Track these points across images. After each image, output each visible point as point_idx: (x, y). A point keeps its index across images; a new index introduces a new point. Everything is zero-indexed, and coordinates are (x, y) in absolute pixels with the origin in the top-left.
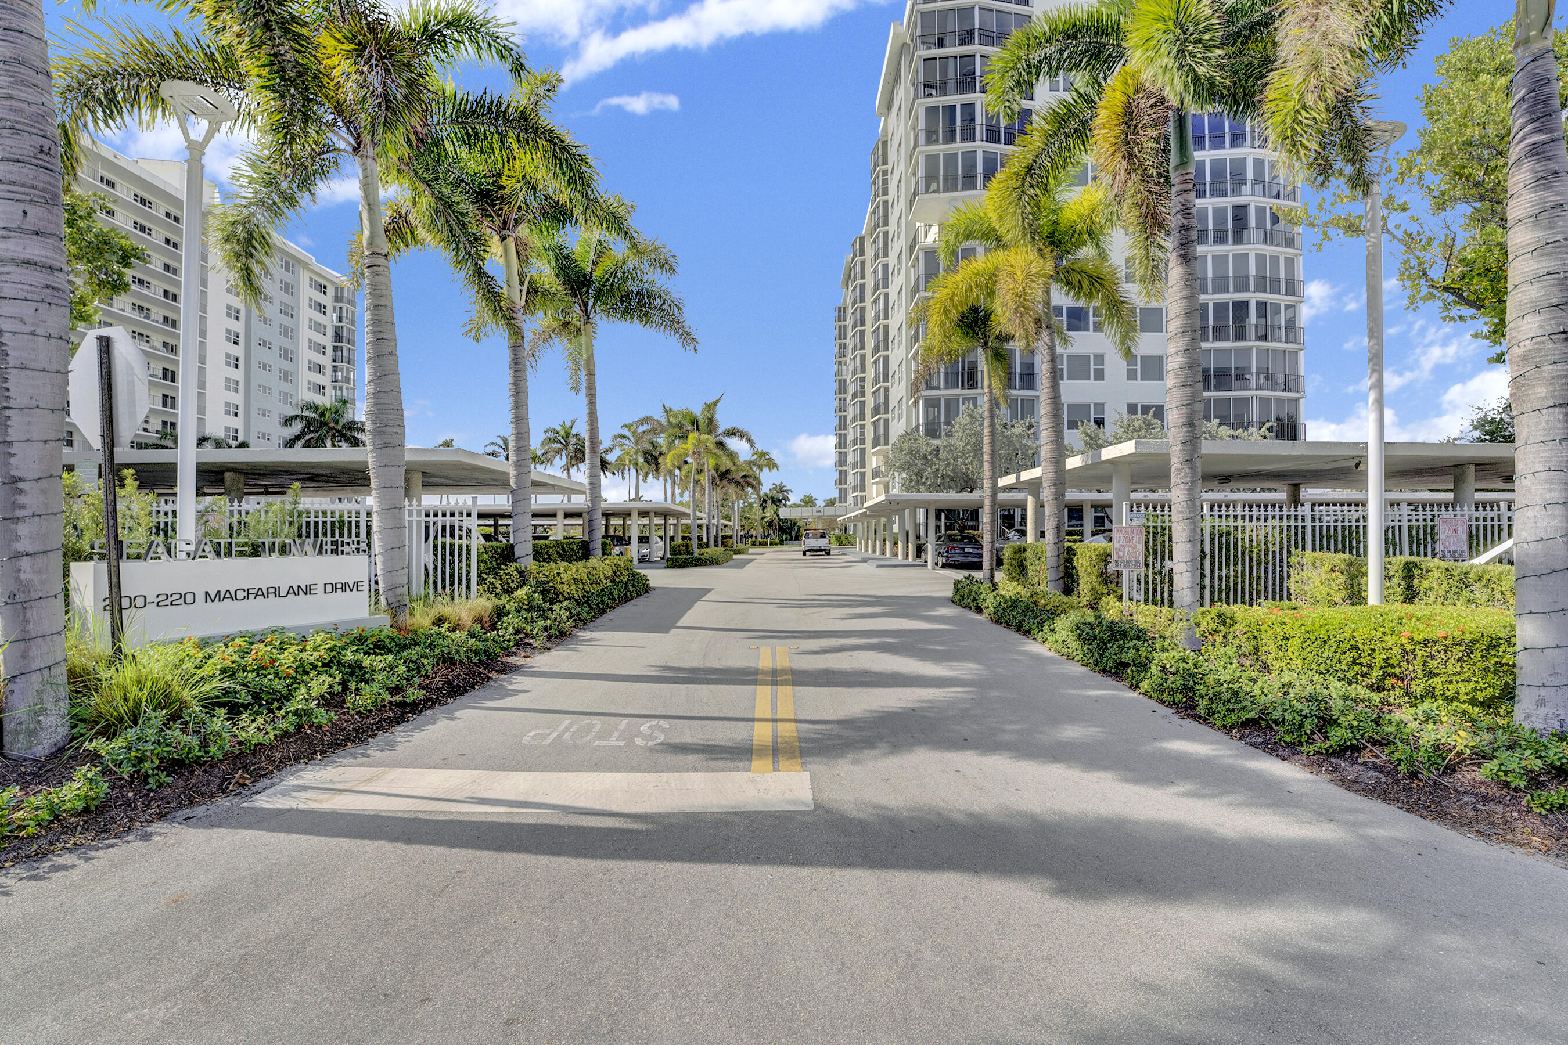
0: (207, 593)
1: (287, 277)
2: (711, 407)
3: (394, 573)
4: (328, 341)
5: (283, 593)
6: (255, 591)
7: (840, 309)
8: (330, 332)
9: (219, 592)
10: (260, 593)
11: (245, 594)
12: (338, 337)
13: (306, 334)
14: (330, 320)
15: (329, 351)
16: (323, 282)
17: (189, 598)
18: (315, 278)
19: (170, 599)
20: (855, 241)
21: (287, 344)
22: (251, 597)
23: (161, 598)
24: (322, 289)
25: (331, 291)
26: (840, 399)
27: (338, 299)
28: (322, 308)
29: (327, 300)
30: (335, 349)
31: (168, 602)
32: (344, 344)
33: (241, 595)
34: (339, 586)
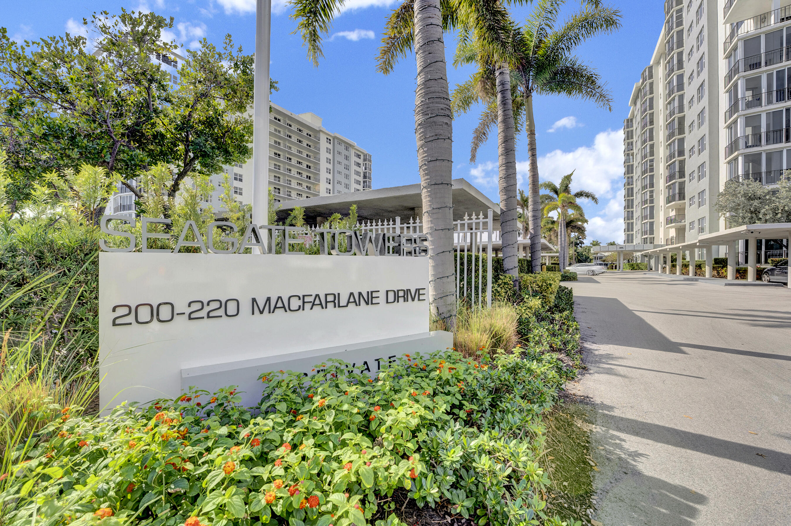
0: (254, 300)
1: (346, 153)
2: (568, 178)
3: (445, 280)
4: (361, 179)
5: (343, 302)
6: (311, 299)
7: (628, 120)
8: (362, 175)
9: (269, 299)
10: (317, 302)
11: (300, 303)
12: (365, 177)
13: (354, 177)
14: (362, 170)
15: (362, 183)
16: (359, 153)
17: (232, 308)
18: (357, 152)
19: (207, 309)
20: (645, 71)
21: (347, 181)
22: (308, 306)
23: (196, 306)
24: (359, 156)
25: (362, 157)
26: (628, 178)
27: (365, 160)
28: (358, 165)
29: (361, 161)
30: (364, 182)
31: (203, 313)
32: (367, 180)
33: (295, 303)
34: (401, 294)
